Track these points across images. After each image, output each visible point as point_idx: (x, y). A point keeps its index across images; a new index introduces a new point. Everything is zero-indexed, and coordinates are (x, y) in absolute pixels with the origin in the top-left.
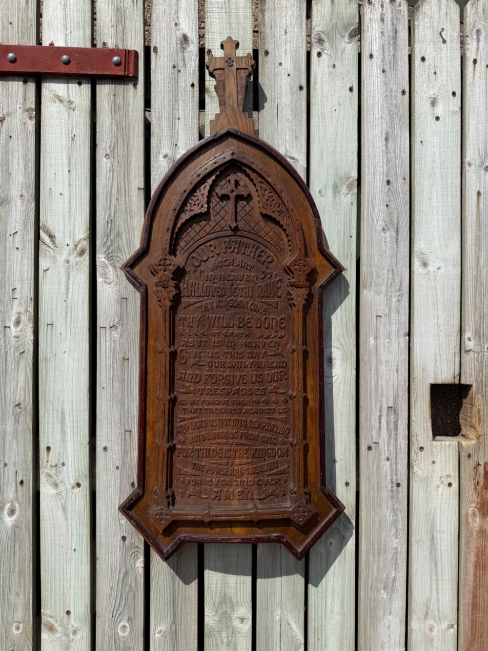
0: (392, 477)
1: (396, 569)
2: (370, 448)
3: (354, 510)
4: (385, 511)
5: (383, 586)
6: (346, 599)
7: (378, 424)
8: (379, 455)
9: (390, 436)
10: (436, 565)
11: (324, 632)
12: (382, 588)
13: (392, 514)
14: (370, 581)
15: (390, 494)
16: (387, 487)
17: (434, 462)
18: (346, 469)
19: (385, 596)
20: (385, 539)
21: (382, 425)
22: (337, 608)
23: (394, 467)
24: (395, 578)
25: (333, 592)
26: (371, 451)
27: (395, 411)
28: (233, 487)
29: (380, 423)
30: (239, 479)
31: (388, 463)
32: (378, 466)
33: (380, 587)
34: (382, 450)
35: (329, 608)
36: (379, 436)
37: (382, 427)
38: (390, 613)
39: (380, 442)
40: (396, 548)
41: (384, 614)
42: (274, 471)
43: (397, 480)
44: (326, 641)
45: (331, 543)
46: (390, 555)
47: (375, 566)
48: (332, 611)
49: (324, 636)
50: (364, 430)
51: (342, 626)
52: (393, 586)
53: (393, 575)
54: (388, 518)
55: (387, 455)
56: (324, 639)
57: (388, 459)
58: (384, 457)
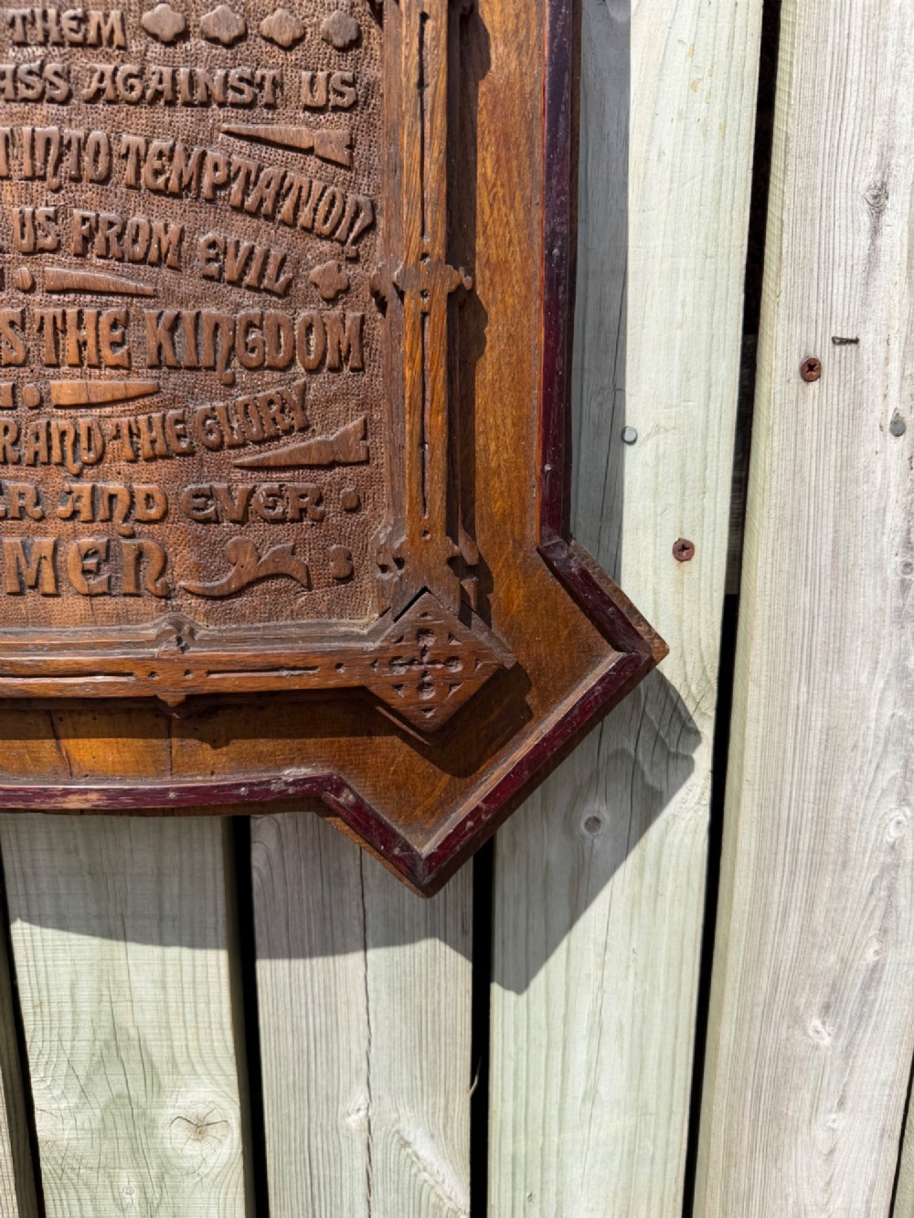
1: (884, 931)
2: (811, 369)
3: (713, 675)
4: (863, 678)
5: (819, 1000)
6: (652, 1053)
7: (864, 240)
8: (857, 405)
11: (552, 1175)
12: (815, 1010)
13: (891, 696)
14: (765, 982)
15: (892, 601)
16: (879, 567)
18: (682, 477)
19: (827, 1041)
20: (849, 808)
21: (883, 241)
22: (613, 1084)
24: (875, 970)
25: (598, 1028)
26: (815, 384)
28: (51, 525)
29: (875, 231)
30: (84, 486)
31: (897, 446)
32: (846, 464)
33: (809, 1004)
34: (874, 378)
35: (578, 1086)
36: (865, 303)
37: (885, 258)
38: (841, 1103)
39: (866, 340)
40: (893, 847)
41: (815, 1108)
42: (289, 447)
44: (559, 1205)
45: (594, 822)
46: (863, 876)
47: (794, 920)
48: (591, 1096)
49: (553, 1188)
50: (787, 272)
51: (631, 1153)
52: (863, 1002)
53: (870, 957)
54: (873, 713)
55: (893, 402)
56: (551, 1197)
57: (898, 428)
58: (877, 414)
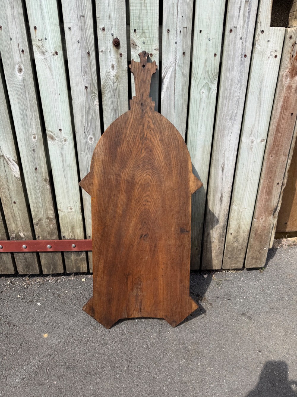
0: (242, 50)
1: (237, 108)
2: (231, 31)
3: (218, 72)
4: (236, 72)
5: (229, 118)
6: (208, 125)
7: (238, 14)
8: (236, 35)
9: (244, 22)
10: (260, 106)
11: (195, 143)
12: (229, 119)
13: (239, 75)
14: (222, 115)
15: (239, 62)
16: (238, 57)
17: (268, 41)
18: (215, 45)
19: (230, 124)
20: (234, 90)
21: (240, 14)
22: (203, 130)
23: (244, 43)
24: (236, 113)
25: (202, 121)
26: (231, 33)
27: (250, 4)
29: (239, 12)
31: (241, 41)
32: (235, 43)
33: (228, 118)
34: (238, 32)
35: (199, 131)
36: (238, 22)
37: (240, 16)
38: (231, 133)
39: (238, 27)
40: (239, 96)
41: (228, 134)
43: (245, 53)
44: (196, 148)
45: (203, 92)
46: (235, 100)
47: (226, 106)
48: (200, 131)
49: (195, 145)
50: (229, 18)
51: (205, 140)
52: (235, 118)
53: (236, 112)
54: (237, 77)
55: (241, 35)
56: (195, 146)
57: (241, 39)
58: (239, 37)
